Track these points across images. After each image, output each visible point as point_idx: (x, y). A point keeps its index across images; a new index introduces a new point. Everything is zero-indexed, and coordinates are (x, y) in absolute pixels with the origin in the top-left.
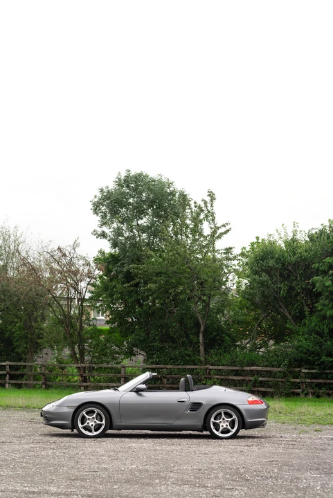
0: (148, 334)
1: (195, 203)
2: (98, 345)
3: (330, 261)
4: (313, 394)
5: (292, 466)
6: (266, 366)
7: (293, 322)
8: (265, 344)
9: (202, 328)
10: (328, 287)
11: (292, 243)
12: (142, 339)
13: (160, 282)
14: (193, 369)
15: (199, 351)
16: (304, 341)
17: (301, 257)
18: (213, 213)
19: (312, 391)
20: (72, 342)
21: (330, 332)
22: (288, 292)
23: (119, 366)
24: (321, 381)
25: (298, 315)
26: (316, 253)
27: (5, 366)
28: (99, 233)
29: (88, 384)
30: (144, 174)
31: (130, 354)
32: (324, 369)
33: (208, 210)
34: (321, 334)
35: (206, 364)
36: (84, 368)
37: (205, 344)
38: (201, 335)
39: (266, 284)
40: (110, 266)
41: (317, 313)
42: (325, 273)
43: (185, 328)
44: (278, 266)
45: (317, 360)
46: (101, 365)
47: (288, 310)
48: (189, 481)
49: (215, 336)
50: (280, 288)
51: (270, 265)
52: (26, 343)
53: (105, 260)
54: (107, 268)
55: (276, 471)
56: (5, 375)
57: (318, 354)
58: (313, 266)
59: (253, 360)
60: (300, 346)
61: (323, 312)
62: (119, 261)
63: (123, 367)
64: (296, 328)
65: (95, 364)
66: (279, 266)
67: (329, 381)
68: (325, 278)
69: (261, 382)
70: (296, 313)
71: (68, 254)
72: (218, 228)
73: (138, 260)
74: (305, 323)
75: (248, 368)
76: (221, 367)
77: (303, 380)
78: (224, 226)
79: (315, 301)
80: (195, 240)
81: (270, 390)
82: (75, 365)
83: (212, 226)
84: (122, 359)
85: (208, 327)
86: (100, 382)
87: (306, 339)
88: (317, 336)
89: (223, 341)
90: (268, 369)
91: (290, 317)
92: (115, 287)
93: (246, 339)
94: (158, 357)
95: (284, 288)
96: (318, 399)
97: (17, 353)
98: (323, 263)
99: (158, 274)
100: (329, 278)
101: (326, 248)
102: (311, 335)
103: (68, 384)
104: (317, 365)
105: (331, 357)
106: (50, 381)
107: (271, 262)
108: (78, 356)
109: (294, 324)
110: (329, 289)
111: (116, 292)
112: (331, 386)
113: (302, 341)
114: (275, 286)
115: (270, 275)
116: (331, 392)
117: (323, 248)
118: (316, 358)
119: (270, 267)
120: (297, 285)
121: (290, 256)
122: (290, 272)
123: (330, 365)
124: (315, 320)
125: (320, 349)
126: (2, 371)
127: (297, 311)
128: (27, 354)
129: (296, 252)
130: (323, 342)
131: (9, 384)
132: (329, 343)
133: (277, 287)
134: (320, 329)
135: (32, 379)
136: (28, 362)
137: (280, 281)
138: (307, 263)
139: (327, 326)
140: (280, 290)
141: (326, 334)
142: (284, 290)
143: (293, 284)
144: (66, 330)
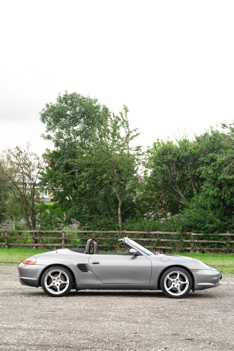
0: (82, 208)
1: (113, 114)
2: (45, 216)
3: (212, 155)
4: (200, 250)
5: (197, 305)
6: (166, 231)
7: (185, 199)
8: (165, 215)
9: (120, 204)
10: (210, 174)
11: (184, 143)
12: (77, 212)
13: (90, 172)
14: (114, 234)
15: (118, 220)
16: (193, 213)
17: (191, 152)
18: (127, 121)
19: (199, 248)
20: (26, 214)
21: (211, 206)
22: (182, 178)
23: (60, 231)
24: (205, 241)
25: (189, 194)
26: (201, 150)
28: (46, 136)
29: (38, 244)
30: (77, 94)
31: (68, 222)
32: (208, 232)
33: (123, 119)
34: (205, 208)
35: (123, 230)
36: (36, 233)
37: (122, 215)
38: (119, 209)
39: (165, 172)
40: (54, 160)
41: (202, 193)
42: (208, 164)
43: (108, 204)
44: (174, 159)
46: (47, 231)
47: (181, 191)
48: (124, 318)
49: (129, 210)
50: (176, 175)
51: (169, 158)
53: (50, 155)
54: (52, 161)
55: (186, 309)
57: (203, 222)
58: (200, 159)
59: (156, 227)
60: (190, 217)
61: (207, 192)
62: (60, 156)
63: (64, 232)
64: (187, 203)
65: (43, 230)
67: (211, 241)
68: (208, 168)
69: (162, 242)
70: (187, 193)
71: (23, 151)
72: (131, 132)
73: (74, 155)
74: (194, 200)
75: (153, 233)
76: (133, 232)
77: (192, 241)
78: (135, 130)
79: (200, 184)
80: (114, 141)
81: (168, 248)
82: (29, 231)
83: (127, 131)
84: (63, 227)
85: (124, 203)
86: (47, 243)
87: (194, 211)
88: (203, 210)
89: (135, 213)
90: (168, 233)
91: (183, 196)
92: (57, 175)
93: (151, 212)
94: (88, 225)
95: (178, 175)
96: (203, 254)
98: (207, 157)
99: (89, 166)
100: (211, 168)
101: (208, 146)
102: (198, 208)
103: (24, 244)
104: (202, 230)
105: (213, 224)
106: (11, 243)
107: (169, 157)
108: (31, 224)
109: (186, 200)
110: (211, 176)
111: (58, 178)
112: (213, 245)
113: (191, 213)
114: (172, 174)
115: (169, 166)
116: (212, 249)
117: (206, 146)
118: (202, 225)
119: (168, 160)
120: (188, 173)
121: (183, 152)
122: (183, 163)
123: (212, 229)
124: (200, 198)
125: (205, 218)
127: (188, 191)
129: (188, 149)
130: (207, 213)
132: (211, 214)
133: (174, 175)
134: (205, 204)
137: (176, 170)
138: (195, 157)
139: (210, 202)
140: (176, 177)
141: (209, 208)
142: (178, 177)
143: (185, 172)
144: (22, 206)
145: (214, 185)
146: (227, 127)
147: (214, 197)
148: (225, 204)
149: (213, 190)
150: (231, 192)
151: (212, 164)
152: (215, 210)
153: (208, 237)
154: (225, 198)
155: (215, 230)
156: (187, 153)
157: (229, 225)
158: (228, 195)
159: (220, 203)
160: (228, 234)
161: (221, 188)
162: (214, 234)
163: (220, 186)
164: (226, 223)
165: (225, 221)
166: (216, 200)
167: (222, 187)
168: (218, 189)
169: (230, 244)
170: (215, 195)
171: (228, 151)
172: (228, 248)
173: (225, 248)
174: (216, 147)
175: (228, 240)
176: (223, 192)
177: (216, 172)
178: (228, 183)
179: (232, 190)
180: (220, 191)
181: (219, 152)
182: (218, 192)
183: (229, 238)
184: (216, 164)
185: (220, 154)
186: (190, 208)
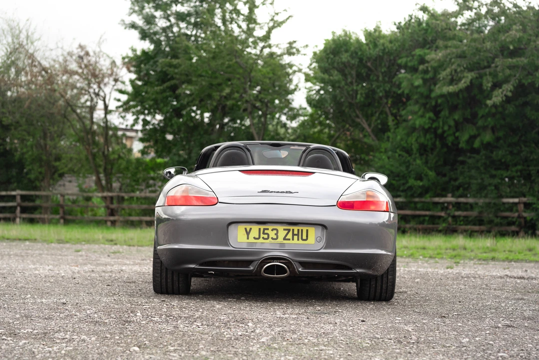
3: (422, 53)
7: (373, 136)
10: (418, 87)
13: (202, 84)
16: (386, 160)
17: (384, 49)
20: (95, 164)
21: (420, 148)
22: (367, 96)
25: (380, 127)
26: (404, 45)
27: (14, 196)
28: (127, 23)
29: (116, 218)
32: (412, 196)
34: (408, 151)
36: (112, 198)
40: (142, 66)
41: (404, 124)
42: (414, 70)
44: (353, 62)
45: (404, 184)
46: (132, 194)
47: (367, 121)
50: (357, 91)
51: (343, 60)
52: (41, 167)
53: (136, 59)
56: (15, 208)
57: (404, 177)
61: (411, 122)
64: (377, 142)
65: (126, 192)
66: (355, 62)
67: (418, 212)
68: (414, 77)
70: (378, 124)
71: (91, 53)
72: (278, 14)
74: (388, 137)
78: (285, 10)
82: (100, 195)
86: (130, 215)
87: (389, 158)
88: (404, 154)
91: (369, 130)
95: (360, 91)
97: (30, 180)
98: (413, 56)
100: (420, 76)
101: (416, 36)
102: (396, 152)
103: (92, 218)
104: (403, 191)
105: (421, 179)
106: (70, 214)
107: (345, 57)
108: (104, 182)
109: (375, 138)
110: (419, 90)
111: (149, 99)
112: (422, 219)
113: (383, 160)
114: (350, 89)
115: (344, 75)
116: (420, 226)
117: (412, 37)
118: (402, 182)
119: (343, 63)
120: (378, 87)
121: (369, 49)
122: (370, 69)
123: (419, 191)
124: (401, 133)
125: (407, 170)
126: (12, 201)
127: (379, 121)
128: (42, 180)
129: (378, 44)
130: (411, 160)
131: (20, 218)
132: (418, 162)
133: (353, 90)
134: (408, 144)
135: (49, 213)
136: (44, 190)
137: (356, 82)
138: (392, 58)
139: (416, 140)
140: (357, 94)
141: (415, 151)
142: (361, 94)
143: (374, 86)
144: (87, 149)
145: (425, 108)
147: (426, 131)
148: (444, 145)
149: (422, 116)
150: (454, 120)
151: (421, 67)
152: (427, 155)
153: (412, 205)
154: (444, 132)
155: (427, 192)
157: (452, 183)
158: (450, 127)
159: (436, 141)
160: (450, 199)
161: (437, 113)
162: (423, 200)
163: (436, 111)
164: (446, 179)
165: (445, 175)
166: (428, 136)
167: (440, 112)
168: (431, 115)
169: (454, 217)
170: (426, 127)
171: (450, 43)
172: (449, 224)
173: (444, 225)
174: (430, 38)
175: (450, 210)
176: (441, 120)
177: (428, 84)
178: (450, 103)
179: (456, 117)
180: (435, 118)
181: (434, 46)
182: (431, 121)
183: (451, 207)
184: (427, 67)
185: (435, 51)
186: (381, 152)
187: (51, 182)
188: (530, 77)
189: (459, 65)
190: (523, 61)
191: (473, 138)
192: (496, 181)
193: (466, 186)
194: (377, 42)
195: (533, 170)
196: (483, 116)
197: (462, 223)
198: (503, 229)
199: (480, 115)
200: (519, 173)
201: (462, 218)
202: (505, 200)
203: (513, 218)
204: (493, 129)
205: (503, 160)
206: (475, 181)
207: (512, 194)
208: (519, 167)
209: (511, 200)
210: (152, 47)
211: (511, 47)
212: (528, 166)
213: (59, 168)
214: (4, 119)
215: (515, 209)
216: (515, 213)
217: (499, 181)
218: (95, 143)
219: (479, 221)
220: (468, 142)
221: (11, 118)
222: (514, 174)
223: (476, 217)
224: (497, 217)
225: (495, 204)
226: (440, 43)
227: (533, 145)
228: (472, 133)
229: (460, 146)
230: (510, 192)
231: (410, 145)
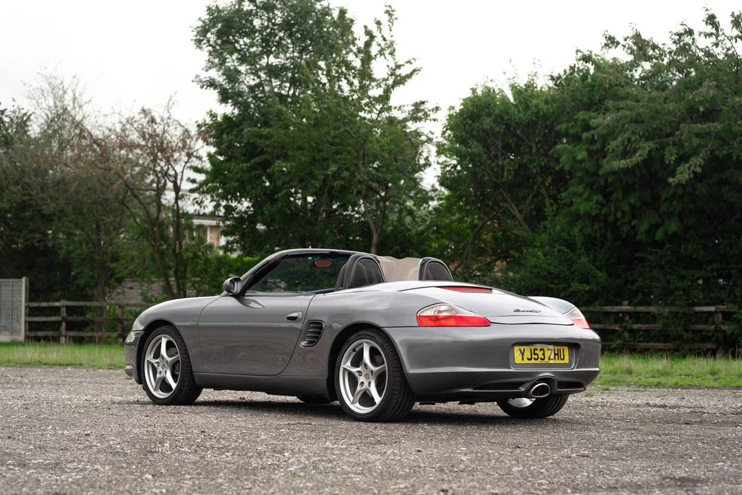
3: (586, 117)
7: (526, 227)
10: (581, 161)
11: (525, 94)
13: (300, 160)
16: (542, 257)
17: (538, 112)
18: (392, 43)
20: (163, 265)
21: (586, 241)
22: (517, 173)
25: (534, 213)
26: (563, 106)
27: (58, 308)
28: (204, 80)
33: (382, 36)
34: (571, 246)
38: (373, 251)
39: (477, 159)
40: (225, 136)
41: (566, 210)
42: (577, 139)
44: (498, 129)
45: (565, 289)
47: (517, 206)
50: (503, 167)
51: (485, 126)
52: (93, 270)
53: (216, 126)
54: (220, 139)
56: (59, 323)
57: (565, 279)
60: (536, 266)
61: (574, 207)
64: (530, 234)
66: (500, 128)
68: (577, 148)
70: (531, 210)
71: (158, 120)
72: (398, 67)
74: (545, 227)
78: (409, 62)
83: (391, 64)
87: (545, 255)
88: (564, 248)
91: (520, 218)
95: (508, 167)
97: (78, 285)
98: (576, 121)
100: (584, 147)
101: (578, 95)
102: (555, 247)
105: (588, 283)
107: (487, 123)
109: (528, 229)
110: (583, 165)
113: (538, 258)
114: (494, 165)
115: (486, 146)
117: (573, 95)
118: (562, 286)
119: (485, 131)
120: (531, 161)
121: (519, 111)
122: (520, 139)
123: (586, 297)
124: (561, 221)
125: (569, 270)
126: (55, 315)
127: (533, 207)
128: (95, 287)
129: (531, 105)
130: (575, 258)
131: (66, 337)
132: (584, 259)
133: (497, 166)
134: (570, 236)
135: (103, 330)
136: (97, 301)
137: (502, 154)
138: (548, 124)
139: (581, 231)
140: (503, 170)
141: (579, 244)
142: (509, 171)
143: (525, 161)
144: (152, 246)
145: (591, 189)
146: (618, 43)
147: (594, 219)
148: (618, 236)
149: (588, 200)
150: (630, 203)
151: (585, 135)
152: (596, 250)
154: (617, 220)
155: (596, 299)
156: (529, 112)
157: (629, 286)
158: (624, 213)
159: (606, 232)
160: (626, 307)
161: (607, 196)
162: (591, 308)
163: (606, 192)
164: (617, 282)
165: (619, 277)
166: (596, 226)
167: (611, 193)
168: (600, 198)
169: (631, 331)
170: (593, 213)
171: (621, 104)
172: (626, 341)
173: (618, 342)
174: (597, 98)
175: (627, 322)
176: (612, 204)
177: (596, 157)
178: (624, 182)
179: (632, 201)
180: (605, 202)
181: (603, 108)
182: (599, 207)
183: (627, 318)
184: (593, 135)
185: (604, 114)
186: (536, 247)
187: (107, 289)
188: (727, 147)
189: (634, 133)
190: (717, 126)
191: (654, 228)
192: (686, 283)
193: (647, 290)
194: (528, 102)
195: (733, 268)
196: (666, 199)
197: (642, 339)
198: (696, 346)
199: (663, 198)
200: (715, 274)
201: (641, 333)
202: (698, 309)
203: (709, 331)
204: (681, 216)
205: (694, 256)
206: (658, 285)
207: (706, 301)
208: (715, 265)
209: (706, 309)
210: (236, 112)
211: (701, 109)
212: (728, 264)
213: (117, 271)
214: (44, 207)
215: (710, 320)
216: (711, 325)
217: (689, 283)
218: (164, 238)
219: (664, 336)
220: (648, 232)
221: (53, 205)
222: (709, 274)
223: (660, 331)
224: (687, 331)
225: (684, 314)
226: (610, 103)
227: (734, 236)
228: (653, 222)
229: (638, 238)
230: (704, 298)
231: (573, 237)
